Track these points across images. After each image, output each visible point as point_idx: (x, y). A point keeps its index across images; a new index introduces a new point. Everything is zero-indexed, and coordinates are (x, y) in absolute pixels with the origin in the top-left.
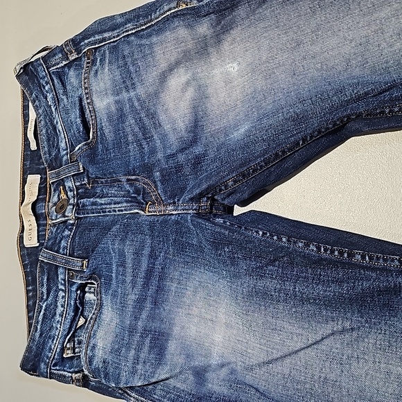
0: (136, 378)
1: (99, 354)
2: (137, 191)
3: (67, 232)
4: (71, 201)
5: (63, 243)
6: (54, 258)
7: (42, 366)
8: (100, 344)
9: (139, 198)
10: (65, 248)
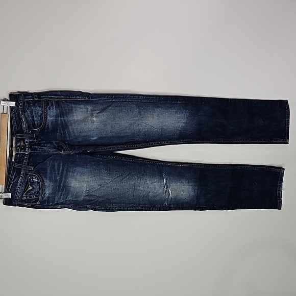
0: (61, 200)
1: (47, 195)
2: (59, 146)
3: (26, 157)
4: (27, 146)
5: (24, 161)
6: (21, 166)
7: (14, 203)
8: (47, 192)
9: (59, 148)
10: (25, 163)
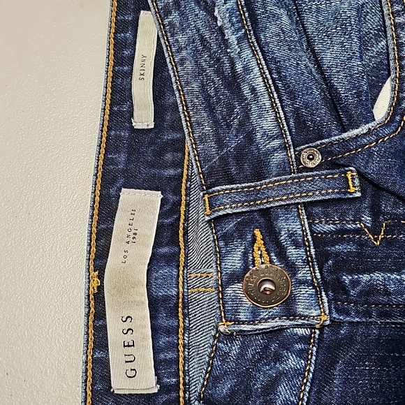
3: (292, 362)
